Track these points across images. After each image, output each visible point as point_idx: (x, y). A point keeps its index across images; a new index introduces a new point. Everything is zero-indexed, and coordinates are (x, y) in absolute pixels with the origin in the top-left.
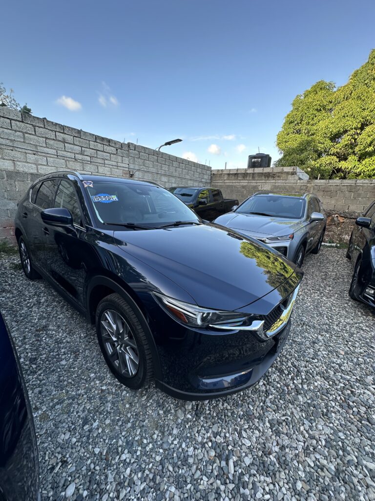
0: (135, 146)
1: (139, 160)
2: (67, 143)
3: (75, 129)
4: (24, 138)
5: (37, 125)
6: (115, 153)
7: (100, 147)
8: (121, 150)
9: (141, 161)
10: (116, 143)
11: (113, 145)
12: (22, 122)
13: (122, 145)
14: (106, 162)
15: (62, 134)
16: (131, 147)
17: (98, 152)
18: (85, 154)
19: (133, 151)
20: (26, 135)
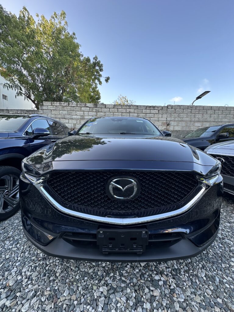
0: (172, 107)
1: (175, 114)
2: (131, 113)
3: (135, 105)
4: (113, 115)
5: (119, 108)
6: (157, 113)
7: (148, 111)
8: (162, 111)
9: (176, 115)
10: (158, 107)
11: (157, 109)
12: (114, 108)
13: (162, 108)
14: (151, 119)
15: (129, 110)
16: (169, 107)
17: (147, 114)
18: (140, 116)
19: (171, 110)
20: (114, 113)
